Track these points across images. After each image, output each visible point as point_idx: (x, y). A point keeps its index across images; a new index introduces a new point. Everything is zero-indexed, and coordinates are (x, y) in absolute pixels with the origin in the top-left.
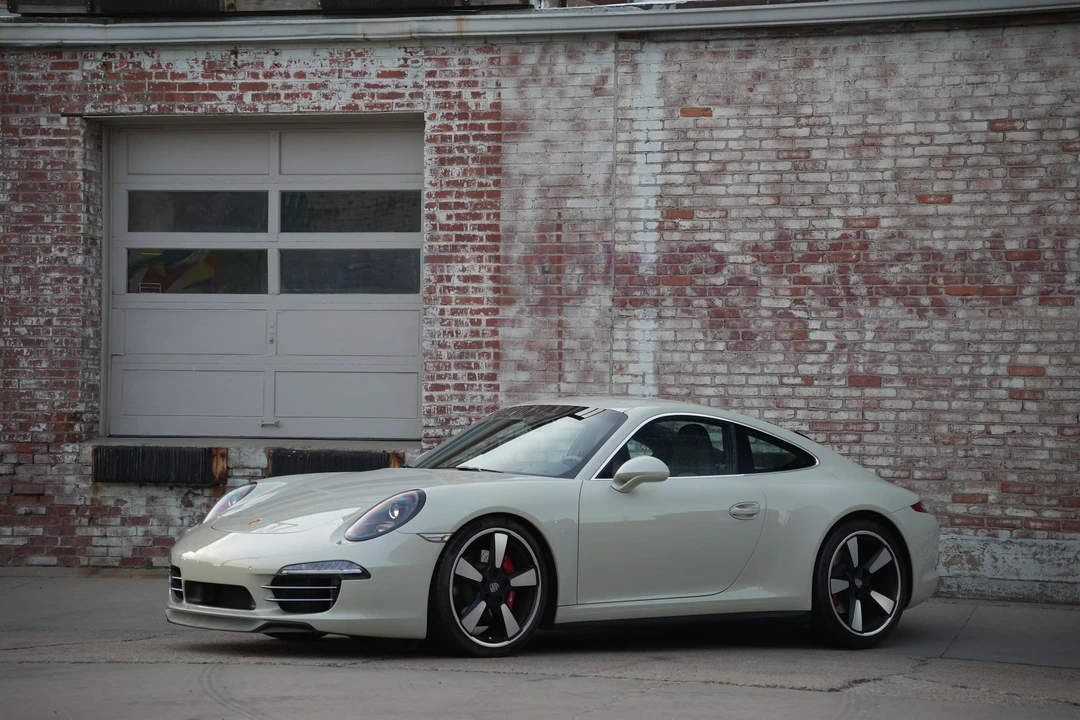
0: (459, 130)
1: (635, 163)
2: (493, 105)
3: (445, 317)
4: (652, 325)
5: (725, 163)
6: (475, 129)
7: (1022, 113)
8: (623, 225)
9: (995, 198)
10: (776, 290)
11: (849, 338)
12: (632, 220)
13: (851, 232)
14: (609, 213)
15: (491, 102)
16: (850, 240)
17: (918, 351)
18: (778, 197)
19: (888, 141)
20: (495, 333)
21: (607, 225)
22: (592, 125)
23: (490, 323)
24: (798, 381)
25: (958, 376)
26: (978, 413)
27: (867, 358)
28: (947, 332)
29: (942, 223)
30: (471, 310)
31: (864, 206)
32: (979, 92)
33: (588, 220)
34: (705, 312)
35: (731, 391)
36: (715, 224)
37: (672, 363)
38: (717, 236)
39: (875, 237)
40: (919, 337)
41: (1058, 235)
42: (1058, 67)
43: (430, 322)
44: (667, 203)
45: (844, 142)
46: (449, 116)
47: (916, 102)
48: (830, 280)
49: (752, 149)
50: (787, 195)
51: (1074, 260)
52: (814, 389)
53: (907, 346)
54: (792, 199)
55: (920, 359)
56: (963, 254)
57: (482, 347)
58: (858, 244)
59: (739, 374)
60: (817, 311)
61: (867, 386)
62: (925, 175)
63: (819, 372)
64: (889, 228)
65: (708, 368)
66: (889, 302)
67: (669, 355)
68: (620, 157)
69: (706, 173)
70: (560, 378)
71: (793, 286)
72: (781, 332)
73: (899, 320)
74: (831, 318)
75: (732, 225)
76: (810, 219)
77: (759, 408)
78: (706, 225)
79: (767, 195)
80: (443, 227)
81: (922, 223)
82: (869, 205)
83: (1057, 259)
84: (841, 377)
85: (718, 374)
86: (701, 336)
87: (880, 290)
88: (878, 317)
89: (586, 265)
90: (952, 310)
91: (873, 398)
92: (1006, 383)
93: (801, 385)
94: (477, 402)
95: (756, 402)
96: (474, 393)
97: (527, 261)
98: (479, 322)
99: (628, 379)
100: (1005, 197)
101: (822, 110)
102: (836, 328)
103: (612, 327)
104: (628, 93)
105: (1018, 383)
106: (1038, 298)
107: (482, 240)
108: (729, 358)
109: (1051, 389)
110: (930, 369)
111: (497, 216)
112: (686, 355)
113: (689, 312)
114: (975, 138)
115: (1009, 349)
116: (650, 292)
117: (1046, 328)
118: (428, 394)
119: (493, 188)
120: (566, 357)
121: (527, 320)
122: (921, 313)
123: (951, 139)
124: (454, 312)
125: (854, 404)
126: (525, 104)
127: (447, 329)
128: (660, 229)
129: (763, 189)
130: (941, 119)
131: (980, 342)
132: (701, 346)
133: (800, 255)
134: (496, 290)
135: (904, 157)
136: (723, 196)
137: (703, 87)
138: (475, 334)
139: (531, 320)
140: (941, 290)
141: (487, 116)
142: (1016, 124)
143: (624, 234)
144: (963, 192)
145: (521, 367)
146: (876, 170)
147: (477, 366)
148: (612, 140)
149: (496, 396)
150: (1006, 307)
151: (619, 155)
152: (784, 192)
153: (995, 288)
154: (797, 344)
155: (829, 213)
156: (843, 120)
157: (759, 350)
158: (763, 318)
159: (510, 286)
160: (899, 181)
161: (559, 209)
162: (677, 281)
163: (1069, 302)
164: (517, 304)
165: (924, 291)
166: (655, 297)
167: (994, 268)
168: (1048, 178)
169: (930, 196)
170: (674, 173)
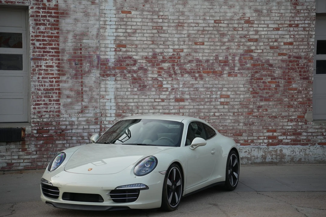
0: (43, 13)
1: (106, 28)
2: (55, 5)
3: (39, 80)
4: (113, 83)
5: (136, 30)
6: (49, 14)
7: (223, 18)
8: (103, 49)
9: (216, 44)
10: (153, 72)
11: (175, 87)
12: (106, 47)
13: (175, 53)
14: (98, 45)
15: (55, 4)
16: (175, 56)
17: (195, 91)
18: (153, 41)
19: (186, 25)
20: (59, 85)
21: (97, 49)
22: (91, 14)
23: (56, 82)
24: (160, 100)
25: (206, 98)
26: (211, 109)
27: (180, 93)
28: (203, 85)
29: (201, 51)
30: (50, 78)
32: (211, 11)
33: (91, 47)
34: (131, 78)
35: (139, 104)
36: (133, 50)
37: (120, 95)
39: (182, 55)
40: (195, 86)
41: (233, 55)
42: (232, 5)
43: (34, 82)
44: (118, 42)
45: (173, 25)
46: (39, 8)
47: (194, 13)
48: (169, 68)
49: (144, 26)
50: (155, 41)
51: (237, 63)
52: (165, 103)
53: (192, 89)
54: (157, 42)
55: (195, 93)
56: (207, 61)
57: (54, 90)
58: (177, 57)
59: (142, 98)
60: (166, 78)
61: (180, 102)
62: (196, 36)
63: (166, 97)
64: (186, 52)
65: (132, 97)
66: (187, 75)
67: (119, 92)
68: (101, 26)
69: (130, 33)
70: (82, 101)
71: (158, 70)
72: (155, 85)
73: (189, 81)
74: (170, 80)
75: (139, 50)
76: (163, 49)
77: (148, 109)
78: (130, 50)
79: (150, 41)
80: (38, 48)
81: (196, 51)
82: (180, 45)
83: (233, 63)
84: (173, 99)
85: (135, 99)
86: (129, 86)
87: (184, 72)
88: (183, 80)
89: (91, 62)
90: (204, 78)
91: (182, 105)
92: (219, 100)
93: (161, 102)
94: (52, 109)
95: (147, 107)
96: (51, 106)
97: (69, 60)
98: (53, 82)
99: (105, 101)
100: (219, 44)
101: (166, 14)
102: (171, 84)
103: (100, 83)
104: (104, 4)
105: (222, 100)
106: (228, 74)
107: (53, 53)
108: (138, 93)
109: (231, 101)
110: (199, 96)
111: (58, 45)
112: (125, 92)
113: (125, 78)
114: (211, 25)
115: (220, 90)
116: (112, 72)
117: (230, 83)
118: (34, 107)
119: (56, 35)
120: (84, 93)
121: (70, 81)
122: (196, 79)
123: (204, 25)
124: (43, 78)
125: (177, 107)
126: (67, 6)
127: (41, 84)
128: (115, 51)
129: (148, 39)
130: (201, 19)
131: (212, 88)
132: (129, 90)
133: (160, 60)
134: (59, 71)
135: (190, 30)
136: (136, 41)
137: (128, 4)
138: (52, 86)
139: (72, 81)
140: (201, 72)
141: (53, 9)
142: (221, 22)
143: (104, 52)
144: (207, 42)
145: (68, 97)
146: (182, 34)
147: (52, 97)
148: (99, 20)
149: (59, 107)
150: (219, 77)
151: (101, 25)
152: (155, 40)
153: (216, 71)
154: (159, 89)
155: (169, 47)
156: (172, 17)
157: (148, 91)
158: (149, 80)
159: (64, 69)
160: (189, 38)
161: (80, 43)
162: (122, 68)
163: (236, 76)
164: (66, 75)
165: (197, 72)
166: (114, 73)
167: (216, 65)
168: (230, 38)
169: (198, 43)
170: (119, 32)
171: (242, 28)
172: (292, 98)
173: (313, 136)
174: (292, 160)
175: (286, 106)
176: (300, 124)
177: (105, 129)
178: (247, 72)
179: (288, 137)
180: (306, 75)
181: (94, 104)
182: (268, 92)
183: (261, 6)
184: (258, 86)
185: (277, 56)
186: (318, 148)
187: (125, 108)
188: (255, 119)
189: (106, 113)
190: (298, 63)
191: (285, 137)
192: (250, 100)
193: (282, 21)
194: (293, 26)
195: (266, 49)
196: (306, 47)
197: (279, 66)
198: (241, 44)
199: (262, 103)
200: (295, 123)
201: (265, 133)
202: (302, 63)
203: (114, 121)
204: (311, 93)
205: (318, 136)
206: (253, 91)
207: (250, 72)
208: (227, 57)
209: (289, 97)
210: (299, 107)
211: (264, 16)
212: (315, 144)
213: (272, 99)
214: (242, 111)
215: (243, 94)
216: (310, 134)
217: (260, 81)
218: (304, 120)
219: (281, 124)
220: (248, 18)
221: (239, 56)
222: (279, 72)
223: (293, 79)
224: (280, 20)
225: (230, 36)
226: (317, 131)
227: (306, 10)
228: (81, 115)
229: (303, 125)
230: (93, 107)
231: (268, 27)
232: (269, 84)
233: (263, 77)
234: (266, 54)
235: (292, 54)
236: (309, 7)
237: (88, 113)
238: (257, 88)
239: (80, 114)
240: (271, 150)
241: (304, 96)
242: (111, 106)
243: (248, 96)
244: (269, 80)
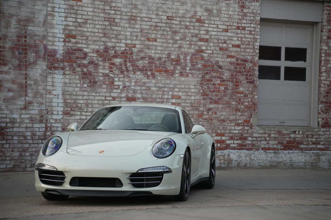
1: (55, 15)
4: (61, 77)
5: (87, 20)
7: (175, 15)
8: (50, 39)
9: (168, 41)
10: (104, 67)
11: (127, 85)
12: (54, 37)
13: (127, 48)
14: (45, 33)
16: (127, 51)
17: (147, 90)
18: (105, 34)
19: (139, 19)
21: (44, 38)
24: (111, 98)
25: (158, 98)
27: (132, 91)
28: (155, 84)
29: (154, 48)
31: (132, 40)
32: (164, 6)
33: (37, 35)
34: (80, 73)
35: (89, 102)
37: (68, 91)
38: (84, 46)
39: (135, 51)
40: (147, 85)
41: (185, 55)
42: (185, 2)
44: (67, 32)
45: (126, 17)
47: (147, 7)
48: (121, 65)
49: (96, 16)
51: (189, 63)
52: (116, 102)
53: (144, 88)
54: (109, 35)
55: (147, 92)
56: (160, 59)
58: (129, 53)
59: (92, 96)
60: (117, 75)
61: (132, 101)
62: (149, 32)
63: (117, 96)
64: (139, 48)
65: (81, 93)
66: (139, 73)
67: (68, 88)
69: (80, 22)
70: (26, 95)
71: (109, 66)
72: (106, 81)
73: (142, 79)
74: (121, 77)
75: (90, 43)
76: (115, 43)
78: (81, 41)
79: (101, 33)
81: (148, 47)
83: (185, 62)
84: (124, 98)
85: (84, 95)
86: (79, 82)
87: (136, 69)
88: (135, 78)
89: (37, 52)
90: (157, 76)
92: (171, 101)
93: (112, 100)
95: (97, 106)
97: (12, 49)
99: (52, 96)
100: (171, 41)
101: (119, 5)
102: (123, 81)
103: (46, 77)
106: (179, 74)
108: (88, 90)
109: (182, 103)
110: (150, 96)
112: (73, 88)
113: (75, 73)
114: (163, 21)
116: (61, 64)
117: (182, 84)
120: (28, 87)
121: (13, 72)
122: (148, 77)
123: (156, 20)
128: (64, 41)
129: (100, 31)
130: (154, 13)
131: (164, 87)
132: (79, 85)
133: (112, 55)
135: (143, 25)
136: (86, 32)
139: (14, 72)
140: (154, 70)
142: (174, 18)
143: (51, 42)
144: (160, 38)
145: (10, 90)
146: (135, 28)
148: (46, 6)
150: (171, 76)
151: (48, 12)
152: (107, 33)
153: (168, 70)
154: (111, 86)
155: (121, 41)
156: (125, 10)
157: (98, 88)
158: (100, 76)
159: (5, 58)
160: (142, 33)
161: (25, 30)
162: (70, 61)
163: (187, 76)
164: (8, 66)
165: (149, 70)
166: (62, 67)
167: (168, 64)
168: (182, 37)
169: (151, 39)
170: (69, 21)
171: (194, 26)
172: (239, 102)
173: (258, 141)
174: (239, 166)
175: (233, 109)
176: (246, 128)
177: (50, 128)
178: (198, 72)
179: (236, 142)
180: (252, 79)
181: (40, 100)
182: (217, 94)
183: (212, 5)
184: (208, 88)
185: (226, 58)
186: (262, 153)
187: (74, 105)
188: (205, 122)
189: (53, 111)
190: (244, 66)
191: (232, 142)
192: (200, 102)
193: (230, 23)
194: (241, 28)
195: (215, 50)
196: (252, 51)
197: (227, 68)
198: (193, 43)
199: (212, 106)
200: (241, 127)
201: (214, 136)
202: (248, 67)
203: (61, 119)
204: (256, 98)
205: (261, 140)
206: (203, 93)
207: (200, 72)
208: (179, 56)
209: (236, 100)
210: (245, 111)
211: (214, 16)
212: (259, 150)
213: (221, 102)
214: (192, 113)
215: (194, 96)
216: (255, 139)
217: (210, 82)
218: (250, 124)
219: (229, 128)
220: (199, 17)
221: (191, 55)
222: (228, 74)
223: (240, 83)
224: (228, 21)
225: (182, 34)
226: (261, 135)
227: (252, 14)
228: (24, 112)
229: (249, 129)
230: (38, 103)
231: (218, 28)
232: (218, 86)
233: (213, 79)
234: (216, 55)
235: (240, 57)
236: (254, 11)
237: (32, 110)
238: (207, 89)
239: (22, 111)
240: (219, 155)
241: (250, 100)
242: (58, 103)
243: (198, 97)
244: (219, 82)
